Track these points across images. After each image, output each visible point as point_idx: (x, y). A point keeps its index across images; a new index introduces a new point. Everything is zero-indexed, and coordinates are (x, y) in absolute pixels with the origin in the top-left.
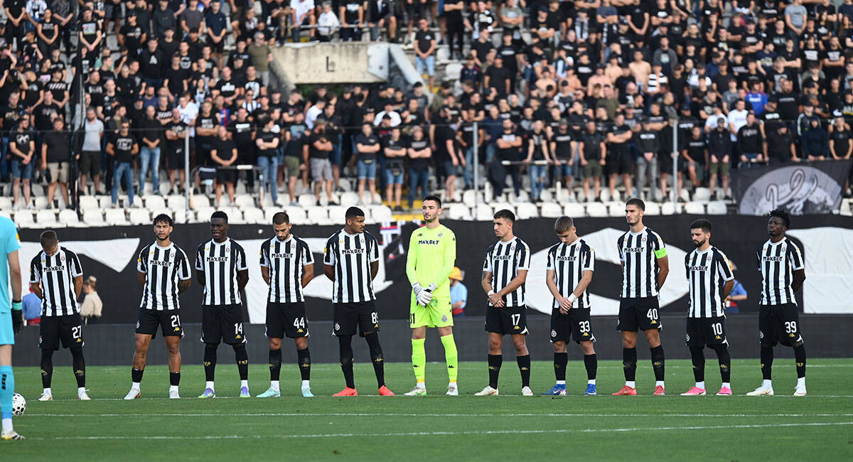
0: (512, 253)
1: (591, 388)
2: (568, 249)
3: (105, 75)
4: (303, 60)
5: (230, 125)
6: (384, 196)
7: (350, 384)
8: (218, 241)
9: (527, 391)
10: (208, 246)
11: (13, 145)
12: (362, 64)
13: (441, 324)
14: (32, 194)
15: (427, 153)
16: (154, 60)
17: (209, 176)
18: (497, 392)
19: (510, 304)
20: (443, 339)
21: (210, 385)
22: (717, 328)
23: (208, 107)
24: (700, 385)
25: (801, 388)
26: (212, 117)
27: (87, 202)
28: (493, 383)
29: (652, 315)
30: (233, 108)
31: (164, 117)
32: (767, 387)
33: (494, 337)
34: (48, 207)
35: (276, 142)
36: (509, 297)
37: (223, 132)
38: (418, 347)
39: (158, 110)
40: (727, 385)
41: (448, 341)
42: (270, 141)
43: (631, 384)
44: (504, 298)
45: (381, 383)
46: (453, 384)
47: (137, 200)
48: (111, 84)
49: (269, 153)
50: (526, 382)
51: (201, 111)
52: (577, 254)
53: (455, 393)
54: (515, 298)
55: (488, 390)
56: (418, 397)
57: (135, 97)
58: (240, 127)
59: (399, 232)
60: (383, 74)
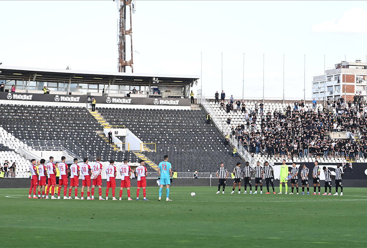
0: (295, 169)
1: (308, 193)
2: (304, 169)
3: (299, 137)
4: (335, 135)
5: (320, 146)
6: (346, 158)
7: (268, 192)
8: (247, 166)
9: (298, 194)
10: (245, 167)
11: (281, 148)
12: (345, 135)
13: (285, 182)
14: (285, 157)
15: (353, 151)
16: (308, 134)
17: (315, 154)
18: (293, 194)
19: (295, 178)
20: (285, 184)
21: (246, 191)
22: (329, 183)
23: (316, 143)
24: (326, 193)
25: (342, 194)
26: (317, 144)
27: (294, 158)
28: (292, 192)
29: (318, 181)
30: (321, 143)
31: (308, 144)
32: (337, 194)
33: (292, 184)
34: (288, 159)
35: (327, 149)
36: (295, 177)
37: (318, 147)
38: (281, 185)
39: (307, 143)
40: (330, 193)
41: (286, 185)
42: (326, 148)
43: (315, 193)
44: (294, 177)
45: (274, 191)
46: (286, 192)
47: (303, 158)
48: (300, 138)
49: (326, 151)
50: (298, 192)
51: (315, 143)
52: (306, 170)
53: (287, 194)
54: (296, 177)
55: (291, 193)
56: (280, 194)
57: (304, 140)
58: (321, 146)
59: (345, 164)
60: (349, 137)
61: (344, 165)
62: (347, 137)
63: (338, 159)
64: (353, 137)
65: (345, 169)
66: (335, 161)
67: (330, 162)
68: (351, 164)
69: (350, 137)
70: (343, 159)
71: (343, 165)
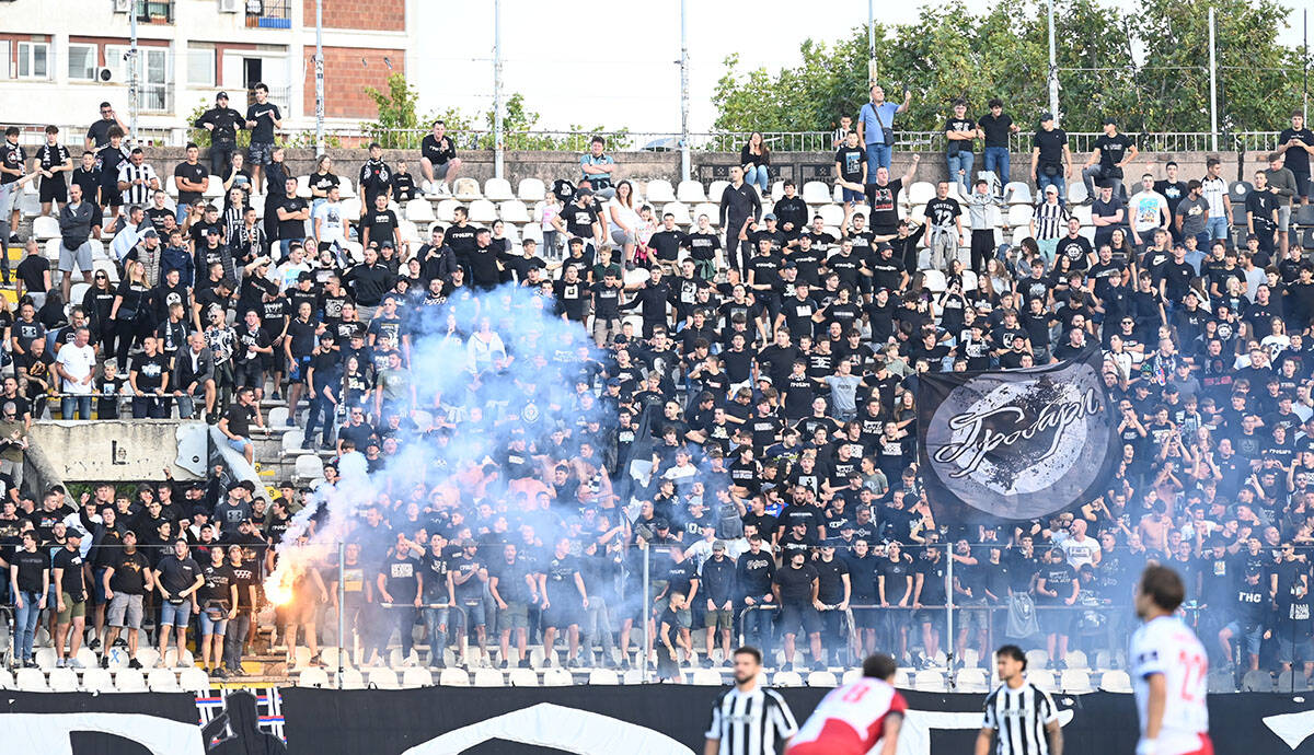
4: (78, 446)
6: (198, 655)
12: (167, 453)
59: (223, 705)
60: (199, 470)
61: (216, 711)
62: (188, 463)
63: (134, 664)
64: (243, 469)
65: (227, 745)
66: (106, 673)
67: (97, 682)
68: (273, 702)
69: (215, 459)
70: (171, 656)
71: (206, 710)
